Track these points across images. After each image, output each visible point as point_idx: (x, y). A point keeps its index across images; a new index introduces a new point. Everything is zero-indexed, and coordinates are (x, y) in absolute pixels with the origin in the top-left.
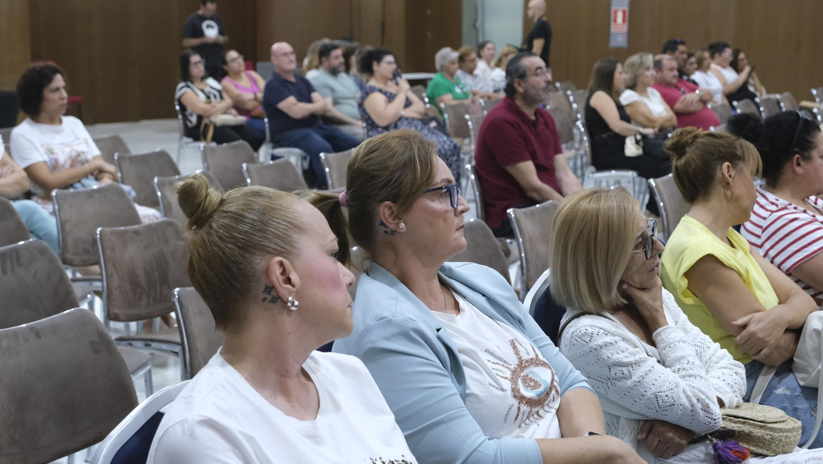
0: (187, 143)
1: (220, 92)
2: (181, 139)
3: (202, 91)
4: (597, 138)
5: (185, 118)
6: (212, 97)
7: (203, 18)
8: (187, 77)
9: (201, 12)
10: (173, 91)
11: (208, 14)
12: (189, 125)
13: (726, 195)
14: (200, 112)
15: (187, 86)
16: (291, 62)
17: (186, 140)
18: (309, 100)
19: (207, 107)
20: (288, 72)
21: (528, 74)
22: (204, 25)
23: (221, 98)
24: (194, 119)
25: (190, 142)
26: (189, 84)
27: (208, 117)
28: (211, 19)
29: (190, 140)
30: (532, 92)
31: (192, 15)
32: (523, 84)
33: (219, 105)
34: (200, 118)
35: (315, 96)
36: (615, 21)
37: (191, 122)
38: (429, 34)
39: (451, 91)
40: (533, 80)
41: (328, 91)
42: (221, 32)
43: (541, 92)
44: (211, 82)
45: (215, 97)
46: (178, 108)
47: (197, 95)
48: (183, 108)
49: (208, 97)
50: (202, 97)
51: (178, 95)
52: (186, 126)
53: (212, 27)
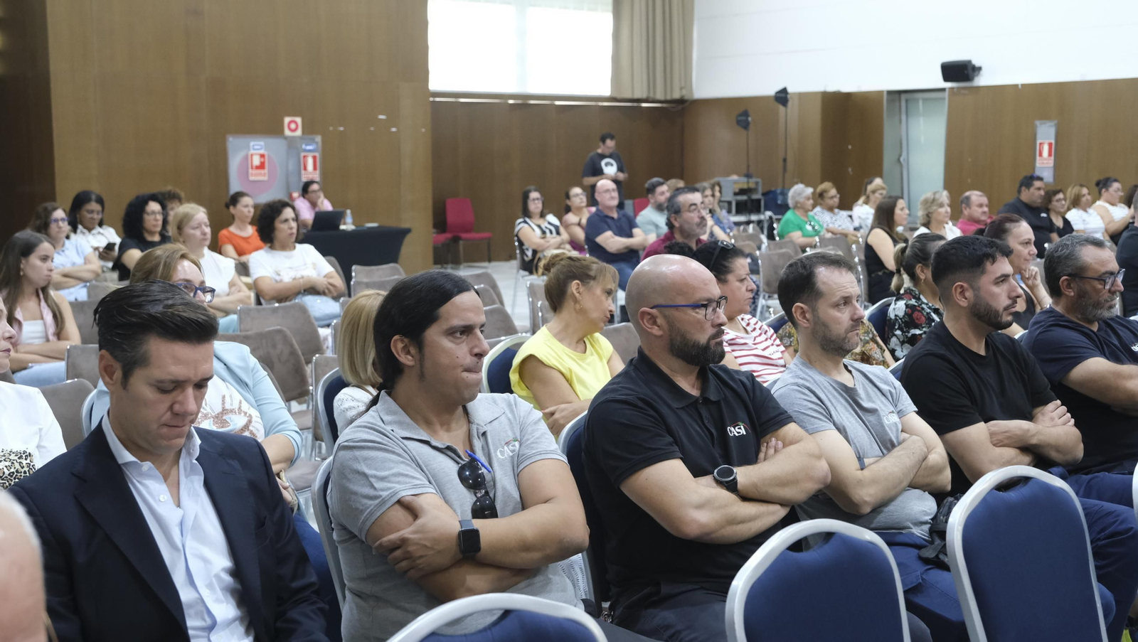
0: (523, 277)
1: (557, 228)
2: (518, 271)
3: (539, 226)
4: (873, 275)
5: (523, 252)
6: (547, 231)
7: (603, 156)
8: (526, 213)
9: (600, 151)
10: (513, 227)
11: (607, 152)
12: (526, 258)
13: (575, 309)
14: (535, 247)
15: (525, 222)
16: (612, 198)
17: (523, 273)
18: (630, 235)
19: (542, 241)
20: (610, 208)
21: (682, 210)
22: (603, 163)
23: (558, 233)
24: (529, 253)
25: (526, 276)
26: (527, 220)
27: (543, 251)
28: (610, 156)
29: (526, 273)
30: (686, 227)
31: (592, 154)
32: (678, 220)
33: (553, 239)
34: (535, 252)
35: (635, 231)
36: (1041, 155)
37: (527, 256)
38: (850, 170)
39: (801, 229)
40: (687, 215)
41: (652, 227)
42: (620, 169)
43: (695, 227)
44: (551, 218)
45: (551, 232)
46: (517, 244)
47: (533, 230)
48: (521, 244)
49: (544, 232)
50: (538, 231)
51: (517, 229)
52: (523, 260)
53: (612, 165)
